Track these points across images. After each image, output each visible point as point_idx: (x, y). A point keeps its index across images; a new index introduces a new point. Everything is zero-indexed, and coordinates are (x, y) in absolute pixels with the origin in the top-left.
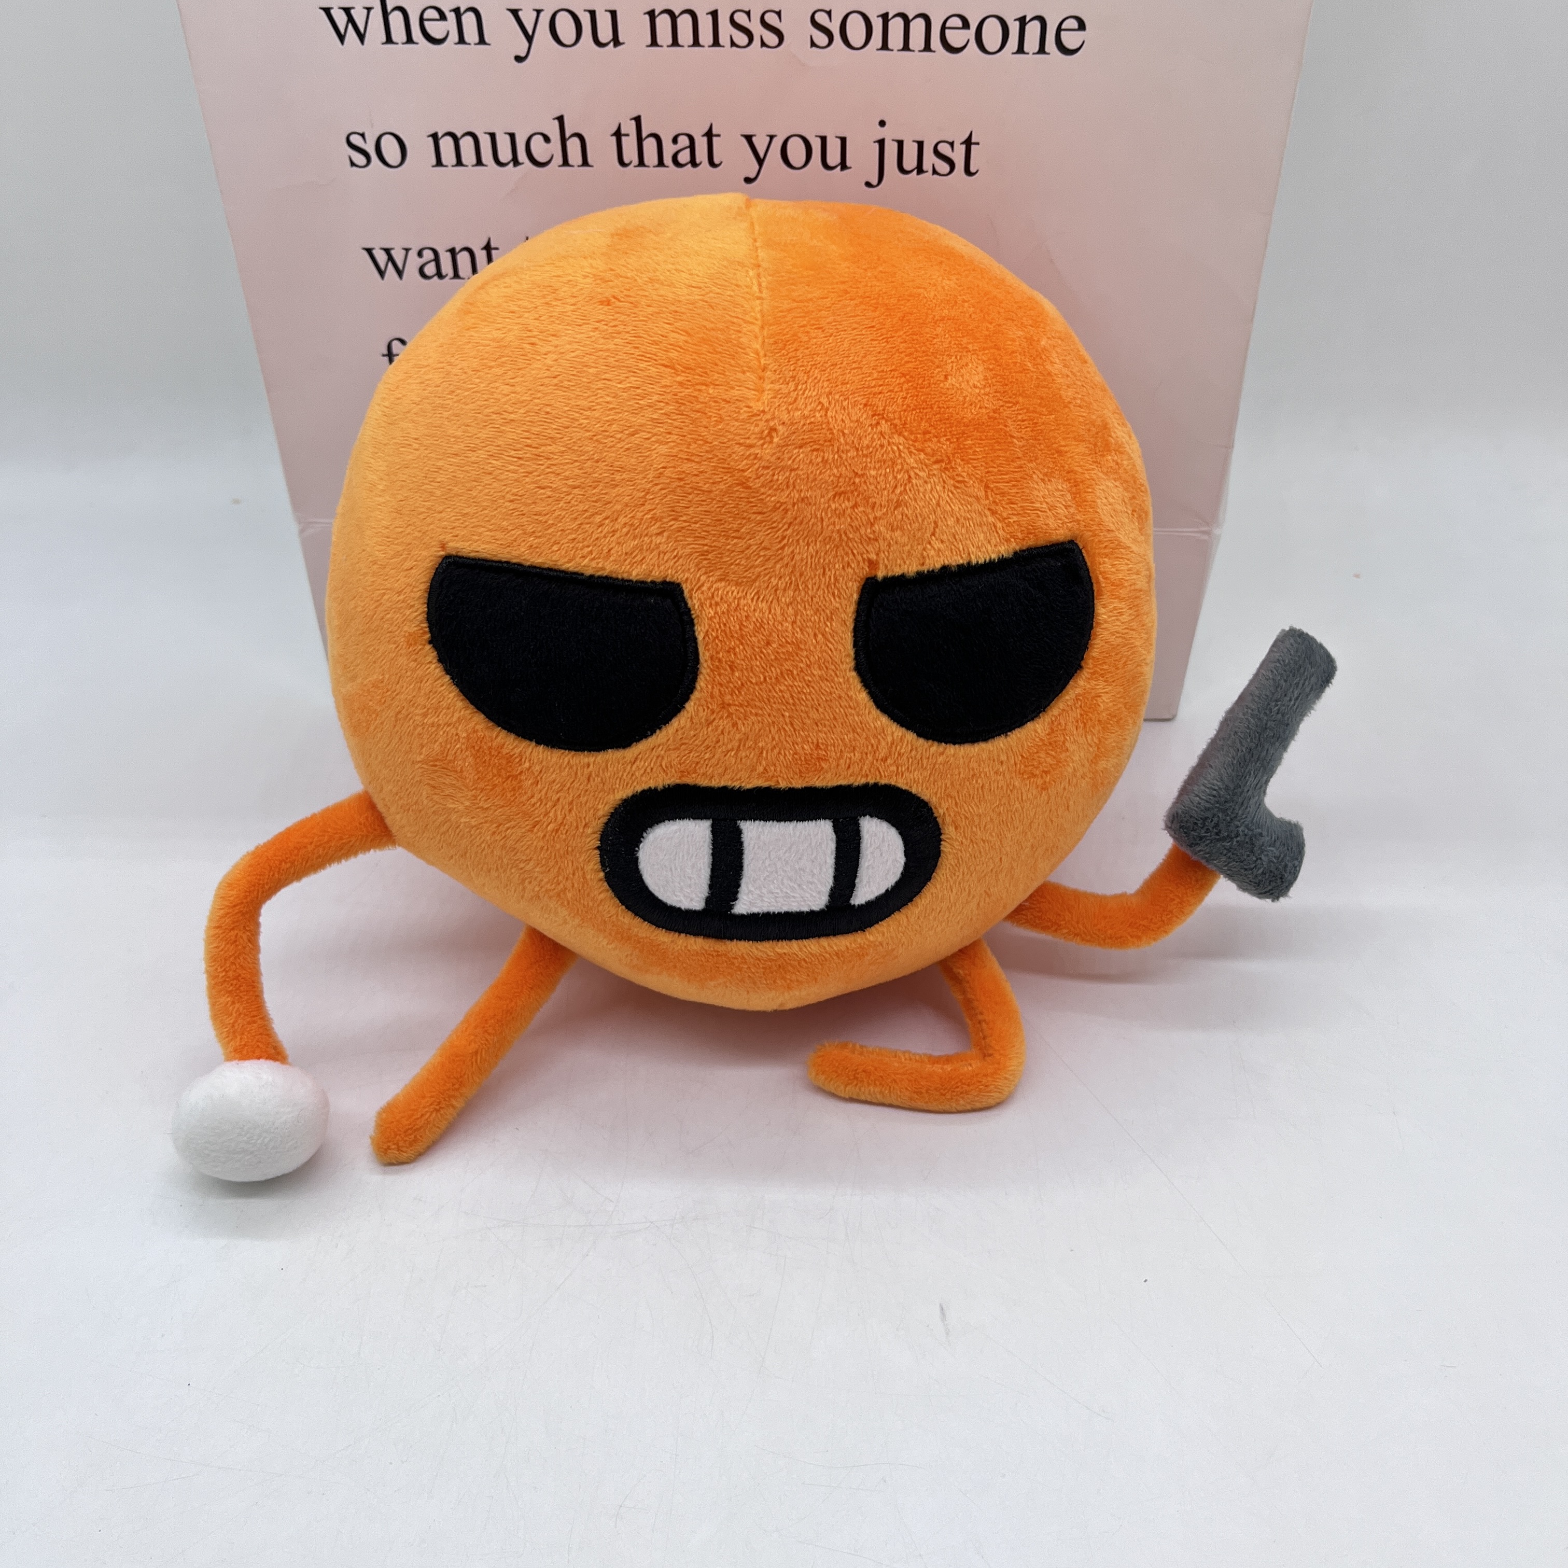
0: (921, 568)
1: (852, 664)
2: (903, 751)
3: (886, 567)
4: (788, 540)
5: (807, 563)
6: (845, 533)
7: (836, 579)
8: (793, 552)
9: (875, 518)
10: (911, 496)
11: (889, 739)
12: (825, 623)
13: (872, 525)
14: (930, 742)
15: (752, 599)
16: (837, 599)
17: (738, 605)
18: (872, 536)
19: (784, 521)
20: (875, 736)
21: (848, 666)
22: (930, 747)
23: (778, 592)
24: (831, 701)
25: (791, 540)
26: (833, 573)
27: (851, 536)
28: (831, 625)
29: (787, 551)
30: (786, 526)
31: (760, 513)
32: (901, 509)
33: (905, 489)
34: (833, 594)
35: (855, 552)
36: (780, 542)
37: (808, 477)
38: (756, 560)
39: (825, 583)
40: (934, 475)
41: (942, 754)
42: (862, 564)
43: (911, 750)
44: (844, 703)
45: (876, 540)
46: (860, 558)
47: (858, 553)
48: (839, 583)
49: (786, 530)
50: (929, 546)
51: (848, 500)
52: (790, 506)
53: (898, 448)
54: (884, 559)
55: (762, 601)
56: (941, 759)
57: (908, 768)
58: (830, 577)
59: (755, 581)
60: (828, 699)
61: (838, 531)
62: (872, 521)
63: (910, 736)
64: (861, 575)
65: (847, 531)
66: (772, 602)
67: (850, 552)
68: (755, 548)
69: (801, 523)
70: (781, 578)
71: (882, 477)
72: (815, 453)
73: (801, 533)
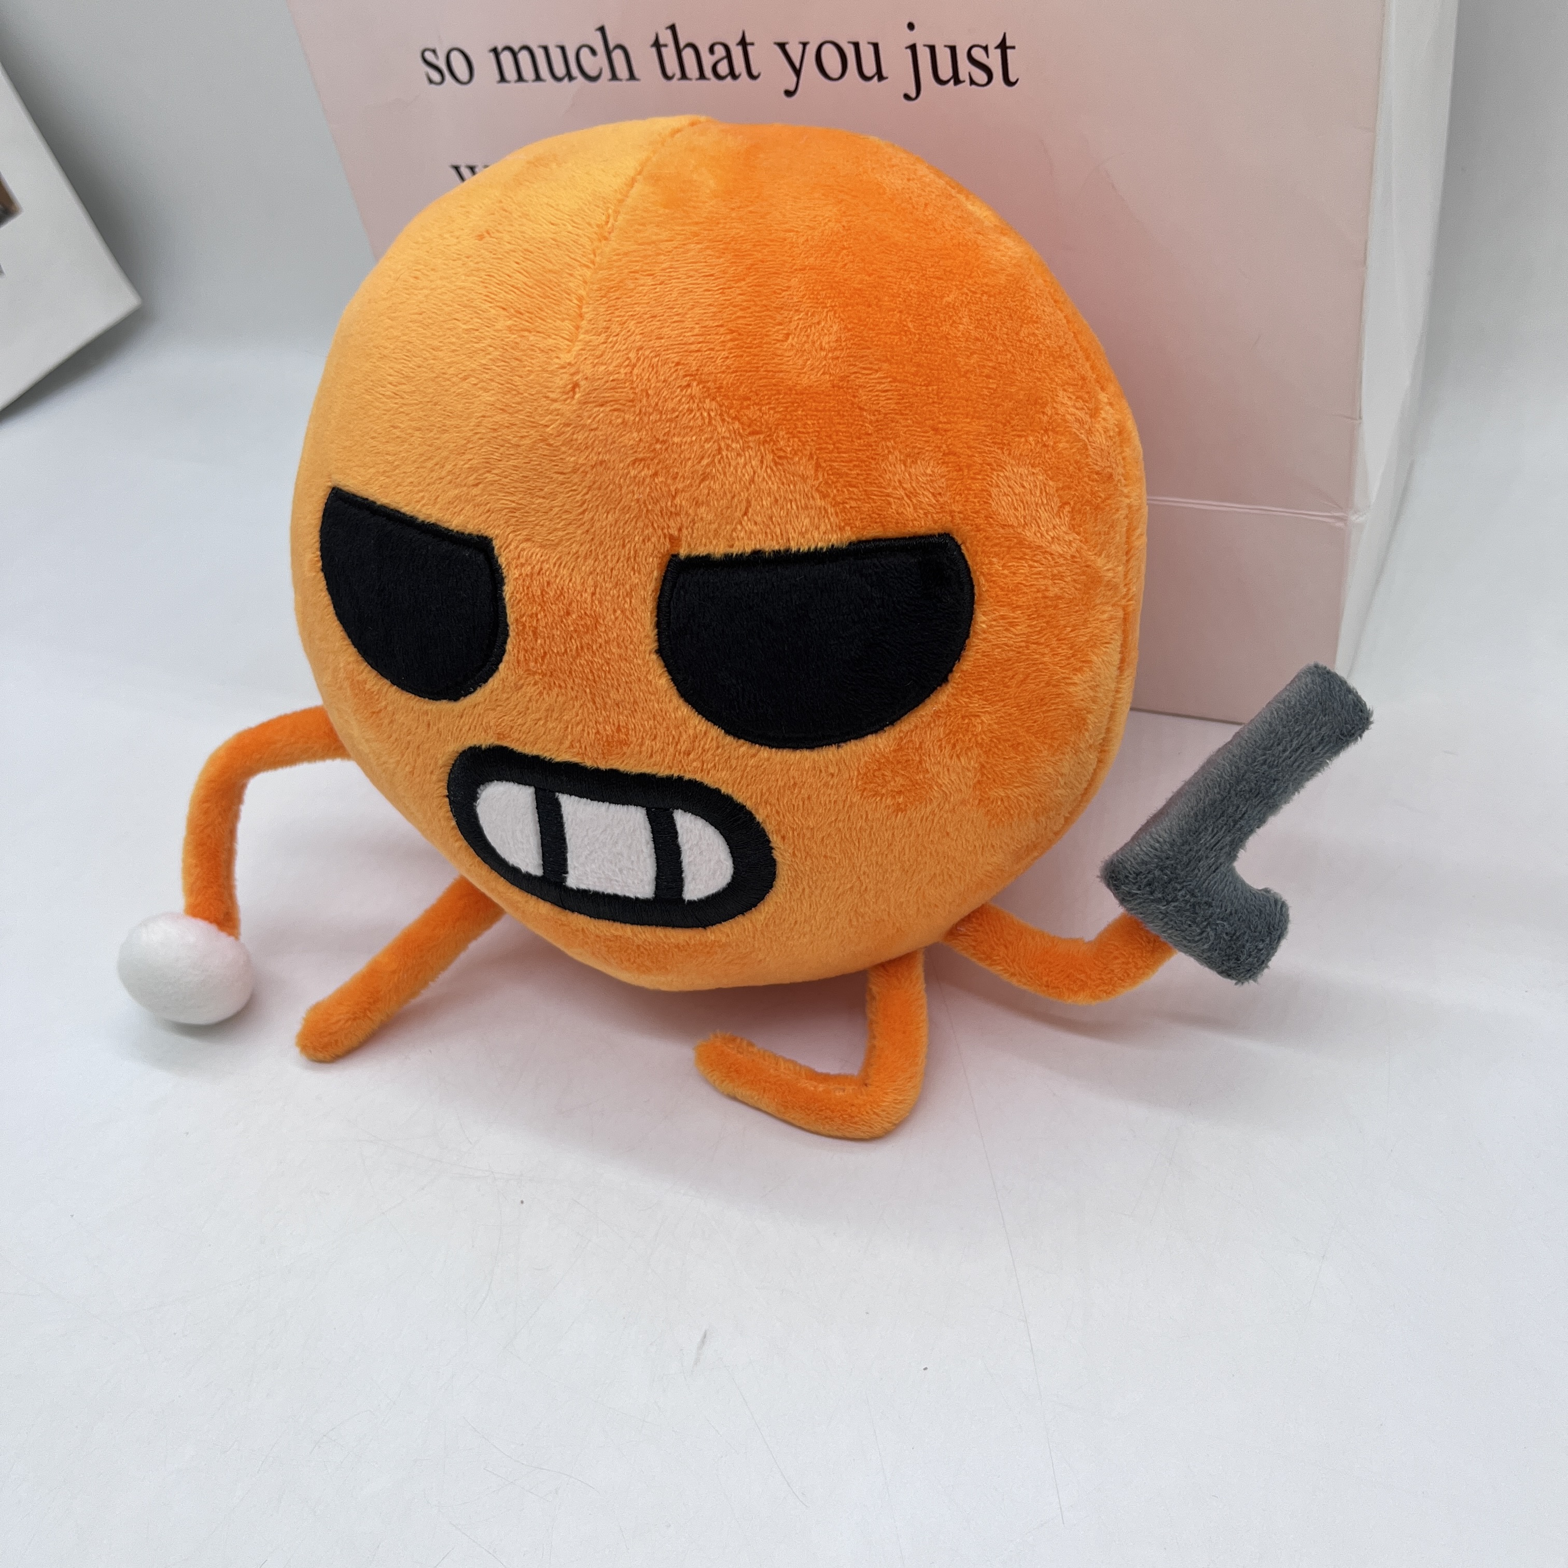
0: (729, 551)
1: (655, 645)
2: (707, 747)
3: (689, 545)
4: (588, 505)
5: (606, 531)
6: (645, 503)
7: (636, 552)
8: (592, 518)
9: (677, 491)
10: (720, 469)
11: (691, 732)
12: (624, 598)
13: (674, 497)
14: (742, 741)
15: (555, 564)
16: (637, 574)
17: (541, 569)
18: (673, 510)
19: (584, 484)
20: (676, 727)
21: (649, 648)
22: (741, 746)
23: (579, 560)
24: (631, 683)
25: (590, 506)
26: (633, 545)
27: (650, 507)
28: (631, 602)
29: (587, 516)
30: (585, 491)
31: (562, 473)
32: (707, 483)
33: (713, 461)
34: (633, 569)
35: (655, 525)
36: (581, 506)
37: (606, 440)
38: (559, 523)
39: (625, 556)
40: (749, 447)
41: (754, 756)
42: (662, 540)
43: (718, 748)
44: (643, 687)
45: (677, 514)
46: (660, 532)
47: (658, 527)
48: (638, 557)
49: (587, 493)
50: (739, 527)
51: (649, 468)
52: (588, 469)
53: (709, 415)
54: (687, 536)
55: (564, 567)
56: (752, 762)
57: (715, 765)
58: (630, 549)
59: (558, 544)
60: (628, 680)
61: (638, 500)
62: (674, 493)
63: (715, 732)
64: (662, 551)
65: (647, 503)
66: (573, 570)
67: (650, 524)
68: (556, 509)
69: (600, 489)
70: (582, 545)
71: (687, 446)
72: (616, 413)
73: (600, 499)
